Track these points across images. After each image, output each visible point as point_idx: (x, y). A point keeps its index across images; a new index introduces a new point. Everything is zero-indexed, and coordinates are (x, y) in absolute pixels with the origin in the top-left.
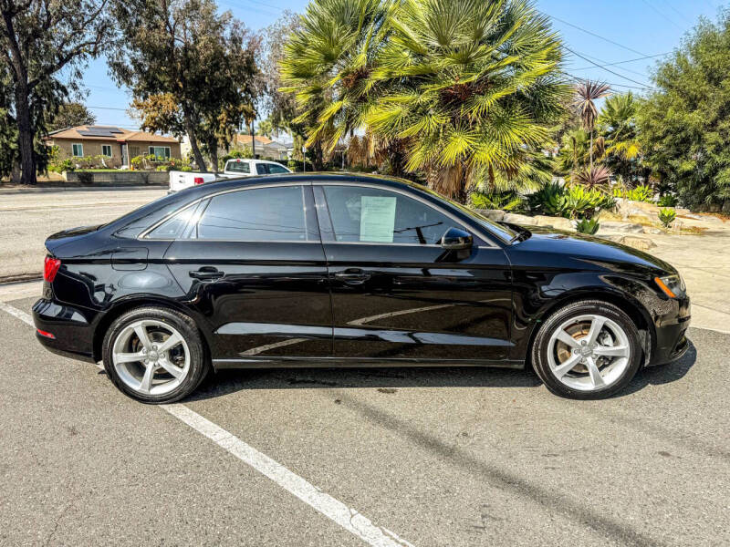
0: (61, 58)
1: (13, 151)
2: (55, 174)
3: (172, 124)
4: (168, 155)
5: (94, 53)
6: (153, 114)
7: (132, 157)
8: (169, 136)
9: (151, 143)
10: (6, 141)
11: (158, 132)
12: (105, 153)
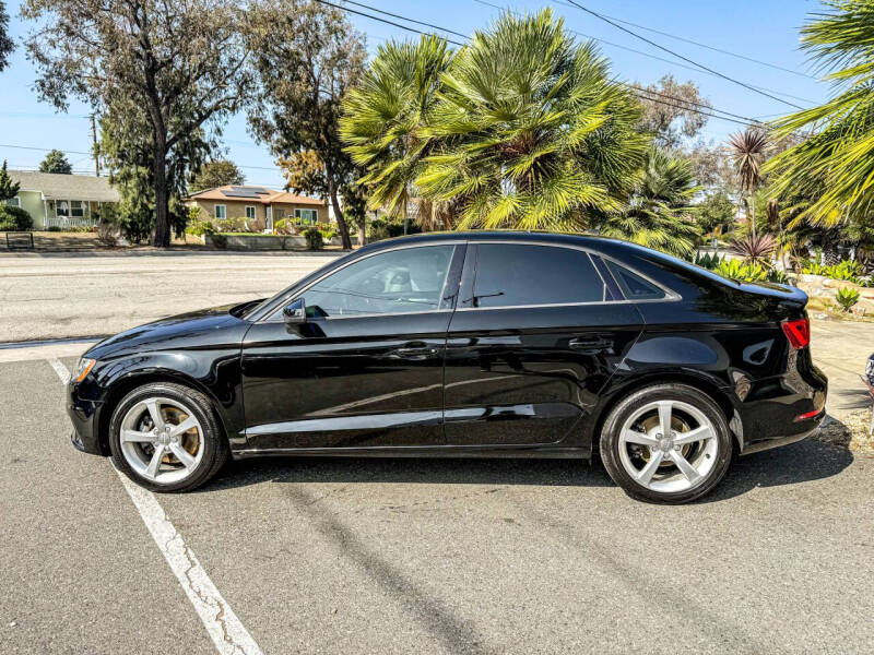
0: (200, 115)
1: (152, 211)
2: (193, 237)
3: (318, 185)
4: (315, 219)
5: (233, 109)
6: (299, 173)
7: (276, 219)
8: (315, 198)
9: (298, 205)
10: (145, 201)
11: (303, 194)
12: (248, 215)
